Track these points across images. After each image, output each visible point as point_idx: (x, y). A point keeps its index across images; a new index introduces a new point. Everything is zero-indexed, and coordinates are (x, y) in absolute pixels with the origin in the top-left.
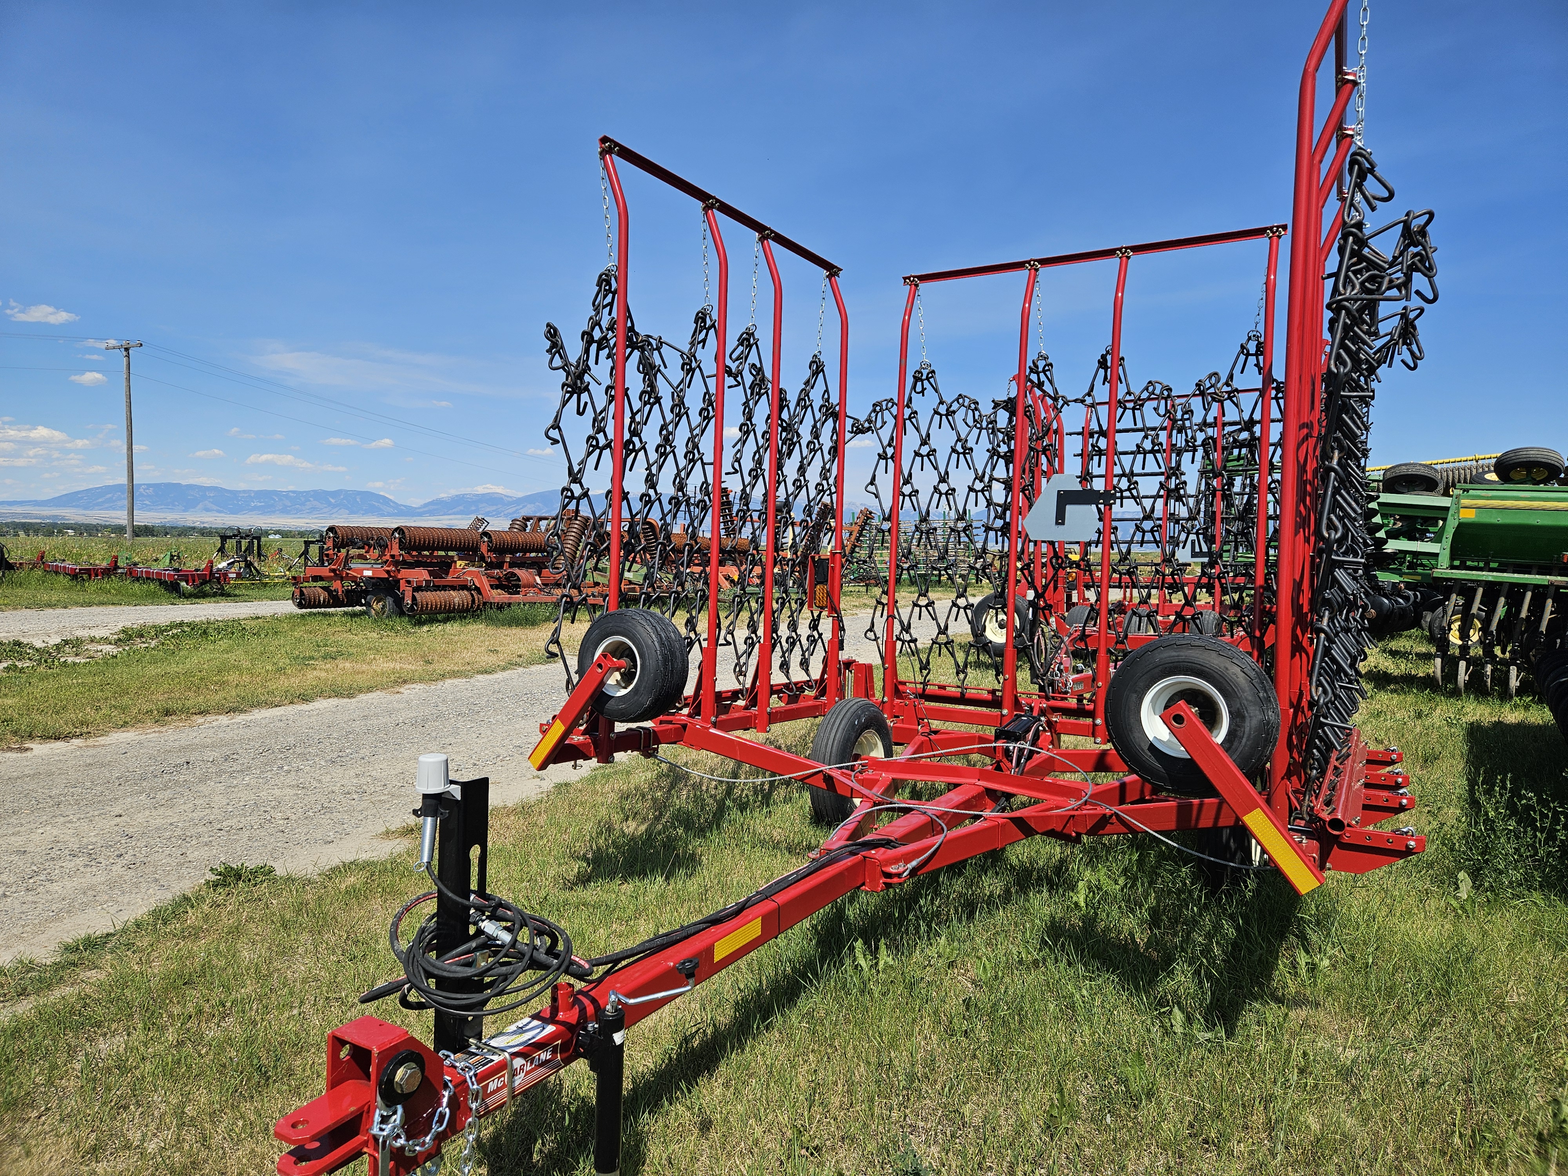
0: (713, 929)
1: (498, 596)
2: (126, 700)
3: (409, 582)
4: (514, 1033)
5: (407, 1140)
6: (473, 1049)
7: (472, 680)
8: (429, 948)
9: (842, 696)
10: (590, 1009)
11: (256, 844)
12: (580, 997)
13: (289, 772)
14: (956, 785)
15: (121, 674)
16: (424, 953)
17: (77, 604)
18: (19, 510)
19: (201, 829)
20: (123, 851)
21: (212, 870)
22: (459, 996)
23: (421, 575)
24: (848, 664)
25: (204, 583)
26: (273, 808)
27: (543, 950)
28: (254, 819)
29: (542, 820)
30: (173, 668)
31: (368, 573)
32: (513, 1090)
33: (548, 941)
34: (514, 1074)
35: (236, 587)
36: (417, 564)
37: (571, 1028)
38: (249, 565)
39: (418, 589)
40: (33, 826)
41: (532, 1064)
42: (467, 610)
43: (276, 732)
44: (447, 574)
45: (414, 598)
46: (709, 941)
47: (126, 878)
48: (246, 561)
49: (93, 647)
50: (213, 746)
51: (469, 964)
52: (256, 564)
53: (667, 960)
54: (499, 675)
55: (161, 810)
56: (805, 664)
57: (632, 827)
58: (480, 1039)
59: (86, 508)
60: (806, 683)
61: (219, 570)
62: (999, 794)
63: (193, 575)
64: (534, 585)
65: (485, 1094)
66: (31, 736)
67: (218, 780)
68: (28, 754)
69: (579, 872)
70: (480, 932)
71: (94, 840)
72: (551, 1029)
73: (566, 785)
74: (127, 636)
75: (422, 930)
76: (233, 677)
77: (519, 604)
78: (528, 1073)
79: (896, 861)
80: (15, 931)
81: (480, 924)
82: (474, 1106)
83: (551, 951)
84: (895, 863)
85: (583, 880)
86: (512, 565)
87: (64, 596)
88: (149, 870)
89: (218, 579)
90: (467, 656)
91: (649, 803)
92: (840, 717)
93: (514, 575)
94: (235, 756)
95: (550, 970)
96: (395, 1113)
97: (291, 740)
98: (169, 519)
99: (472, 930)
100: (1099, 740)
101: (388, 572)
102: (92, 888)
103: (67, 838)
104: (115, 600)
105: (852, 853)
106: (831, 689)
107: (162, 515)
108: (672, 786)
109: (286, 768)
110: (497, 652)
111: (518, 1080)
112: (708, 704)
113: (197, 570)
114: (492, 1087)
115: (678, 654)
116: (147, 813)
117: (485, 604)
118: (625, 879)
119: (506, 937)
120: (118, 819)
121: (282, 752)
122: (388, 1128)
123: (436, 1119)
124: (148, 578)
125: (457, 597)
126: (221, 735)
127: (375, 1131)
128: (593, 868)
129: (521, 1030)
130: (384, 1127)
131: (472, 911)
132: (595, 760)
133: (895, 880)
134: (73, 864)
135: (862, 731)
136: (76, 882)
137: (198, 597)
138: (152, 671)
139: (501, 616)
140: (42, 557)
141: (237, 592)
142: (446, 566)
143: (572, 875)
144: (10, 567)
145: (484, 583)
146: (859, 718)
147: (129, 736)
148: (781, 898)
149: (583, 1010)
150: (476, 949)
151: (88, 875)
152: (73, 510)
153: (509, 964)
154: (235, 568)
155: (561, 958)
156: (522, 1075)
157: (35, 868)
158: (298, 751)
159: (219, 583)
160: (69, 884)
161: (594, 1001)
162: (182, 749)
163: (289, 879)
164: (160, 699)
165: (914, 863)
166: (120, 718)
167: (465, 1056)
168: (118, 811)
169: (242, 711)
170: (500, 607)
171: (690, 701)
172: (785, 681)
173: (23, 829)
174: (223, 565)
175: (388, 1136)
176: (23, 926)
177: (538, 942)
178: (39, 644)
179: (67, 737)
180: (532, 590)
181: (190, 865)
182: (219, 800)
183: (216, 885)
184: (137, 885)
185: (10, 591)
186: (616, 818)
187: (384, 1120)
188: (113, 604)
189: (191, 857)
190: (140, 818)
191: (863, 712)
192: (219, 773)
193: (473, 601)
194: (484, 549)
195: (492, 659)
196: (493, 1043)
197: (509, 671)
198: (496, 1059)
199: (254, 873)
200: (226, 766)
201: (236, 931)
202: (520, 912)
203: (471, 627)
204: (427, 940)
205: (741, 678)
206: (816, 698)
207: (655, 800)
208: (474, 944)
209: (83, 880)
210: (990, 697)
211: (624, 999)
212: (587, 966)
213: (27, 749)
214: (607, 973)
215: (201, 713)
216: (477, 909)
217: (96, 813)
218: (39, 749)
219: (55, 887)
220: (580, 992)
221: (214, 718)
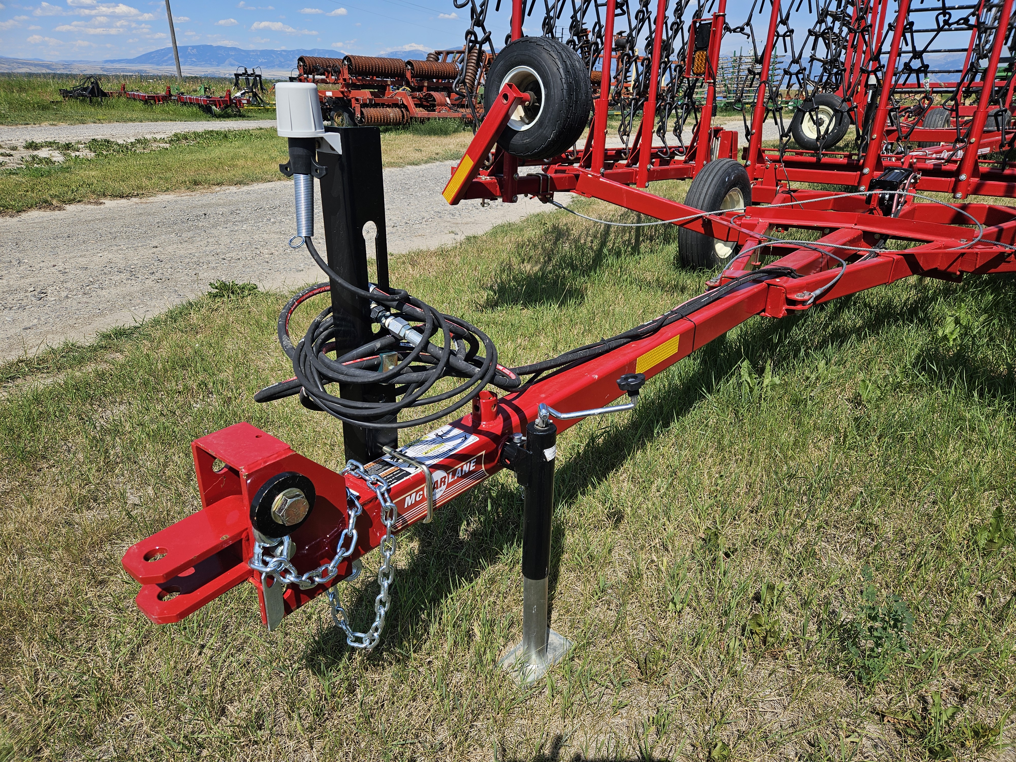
0: (633, 345)
1: (420, 112)
2: (169, 175)
3: (357, 100)
4: (433, 441)
5: (300, 574)
6: (387, 458)
7: (404, 169)
8: (324, 347)
9: (709, 159)
10: (515, 419)
11: (248, 270)
12: (503, 405)
13: (274, 223)
14: (833, 230)
15: (168, 160)
16: (319, 351)
17: (148, 120)
18: (118, 66)
19: (210, 258)
20: (155, 270)
21: (211, 284)
22: (359, 404)
23: (365, 94)
24: (717, 131)
25: (227, 107)
26: (262, 246)
27: (462, 356)
28: (248, 253)
29: (457, 260)
30: (203, 156)
31: (329, 94)
32: (435, 502)
33: (467, 346)
34: (434, 487)
35: (249, 111)
36: (364, 87)
37: (495, 438)
38: (255, 95)
39: (364, 105)
40: (95, 251)
41: (454, 475)
42: (399, 124)
43: (268, 198)
44: (384, 95)
45: (362, 113)
46: (632, 355)
47: (155, 288)
48: (252, 92)
49: (155, 145)
50: (224, 205)
51: (374, 368)
52: (260, 96)
53: (591, 371)
54: (423, 166)
55: (185, 245)
56: (678, 131)
57: (527, 267)
58: (395, 447)
59: (158, 65)
60: (677, 148)
61: (236, 97)
62: (877, 237)
63: (219, 101)
64: (446, 105)
65: (401, 508)
66: (104, 195)
67: (225, 226)
68: (102, 206)
69: (488, 299)
70: (385, 331)
71: (136, 262)
72: (473, 439)
73: (474, 237)
74: (177, 139)
75: (317, 325)
76: (241, 162)
77: (435, 119)
78: (449, 485)
79: (800, 289)
80: (71, 322)
81: (384, 320)
82: (388, 523)
83: (470, 357)
84: (799, 292)
85: (492, 305)
86: (429, 89)
87: (141, 115)
88: (171, 283)
89: (236, 104)
90: (400, 153)
91: (540, 251)
92: (713, 174)
93: (431, 96)
94: (238, 212)
95: (474, 378)
96: (281, 543)
97: (277, 203)
98: (209, 72)
99: (376, 328)
100: (959, 195)
101: (342, 92)
102: (130, 294)
103: (118, 260)
104: (173, 118)
105: (756, 281)
106: (700, 154)
107: (204, 69)
108: (557, 239)
109: (272, 220)
110: (421, 151)
111: (439, 493)
112: (597, 159)
113: (221, 97)
114: (409, 501)
115: (582, 84)
116: (175, 246)
117: (411, 118)
118: (525, 305)
119: (415, 338)
120: (155, 249)
121: (270, 210)
122: (273, 562)
123: (341, 542)
124: (191, 103)
125: (393, 113)
126: (230, 198)
127: (257, 565)
128: (499, 296)
129: (441, 439)
130: (267, 559)
131: (373, 305)
132: (500, 200)
133: (799, 307)
134: (119, 277)
135: (731, 188)
136: (119, 290)
137: (224, 117)
138: (188, 157)
139: (422, 127)
140: (124, 88)
141: (250, 114)
142: (383, 88)
143: (482, 301)
144: (104, 95)
145: (410, 102)
146: (729, 175)
147: (170, 197)
148: (697, 318)
149: (507, 418)
150: (382, 350)
151: (129, 286)
152: (150, 66)
153: (423, 369)
154: (247, 96)
155: (484, 367)
156: (444, 487)
157: (91, 279)
158: (282, 209)
159: (237, 107)
160: (113, 291)
161: (517, 410)
162: (202, 206)
163: (267, 295)
164: (191, 174)
165: (818, 292)
166: (164, 186)
167: (378, 466)
168: (155, 244)
169: (245, 184)
170: (422, 121)
171: (581, 155)
172: (661, 144)
173: (88, 253)
174: (239, 94)
175: (274, 571)
176: (77, 319)
177: (454, 346)
178: (120, 142)
179: (128, 196)
180: (444, 108)
181: (201, 282)
182: (225, 240)
183: (215, 296)
184: (162, 294)
185: (108, 111)
186: (514, 261)
187: (268, 552)
188: (171, 120)
189: (201, 276)
190: (170, 249)
191: (733, 171)
192: (226, 222)
193: (403, 116)
194: (408, 75)
195: (418, 155)
196: (411, 452)
197: (430, 164)
198: (413, 471)
199: (243, 289)
200: (231, 218)
201: (225, 330)
202: (432, 310)
203: (403, 136)
204: (322, 336)
205: (625, 138)
206: (685, 162)
207: (544, 249)
208: (378, 344)
209: (124, 289)
210: (845, 161)
211: (555, 413)
212: (513, 376)
213: (101, 203)
214: (531, 381)
215: (218, 184)
216: (379, 303)
217: (140, 245)
218: (109, 203)
219: (104, 293)
220: (503, 400)
221: (227, 187)
